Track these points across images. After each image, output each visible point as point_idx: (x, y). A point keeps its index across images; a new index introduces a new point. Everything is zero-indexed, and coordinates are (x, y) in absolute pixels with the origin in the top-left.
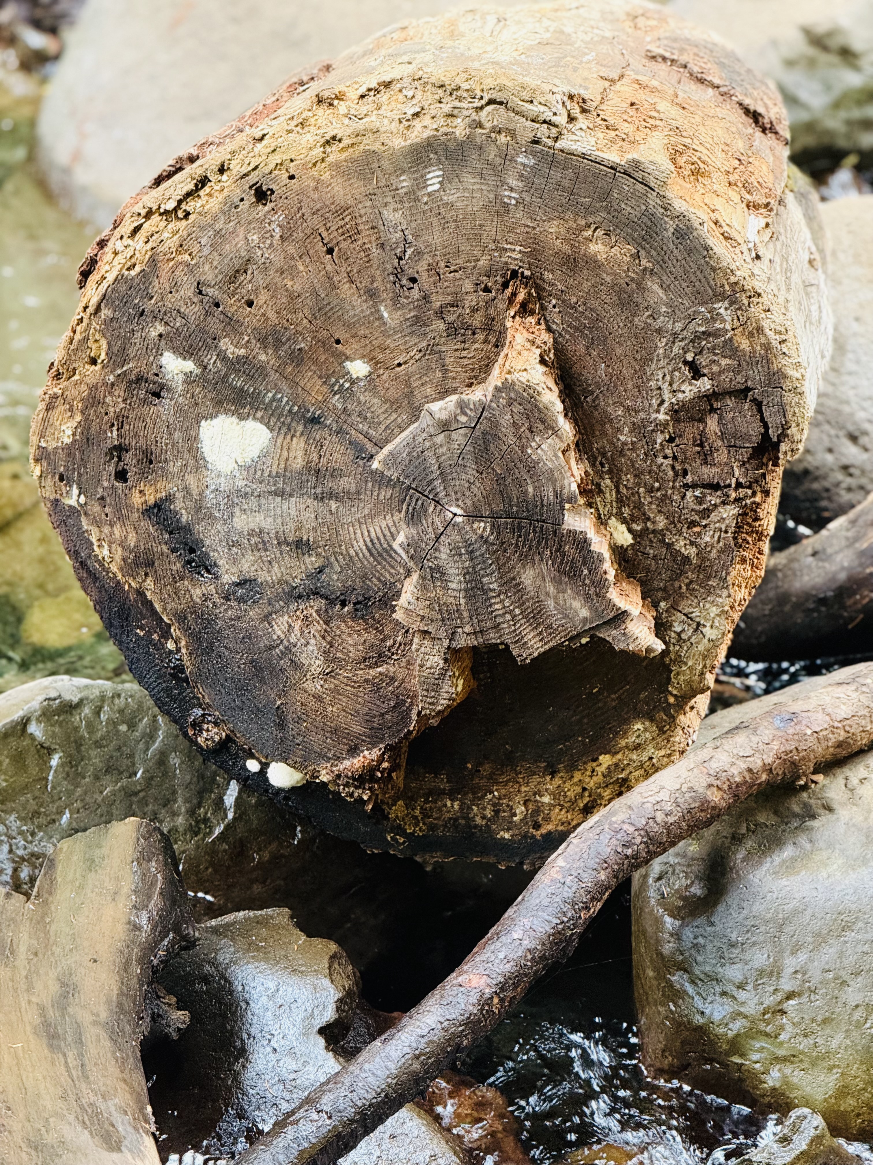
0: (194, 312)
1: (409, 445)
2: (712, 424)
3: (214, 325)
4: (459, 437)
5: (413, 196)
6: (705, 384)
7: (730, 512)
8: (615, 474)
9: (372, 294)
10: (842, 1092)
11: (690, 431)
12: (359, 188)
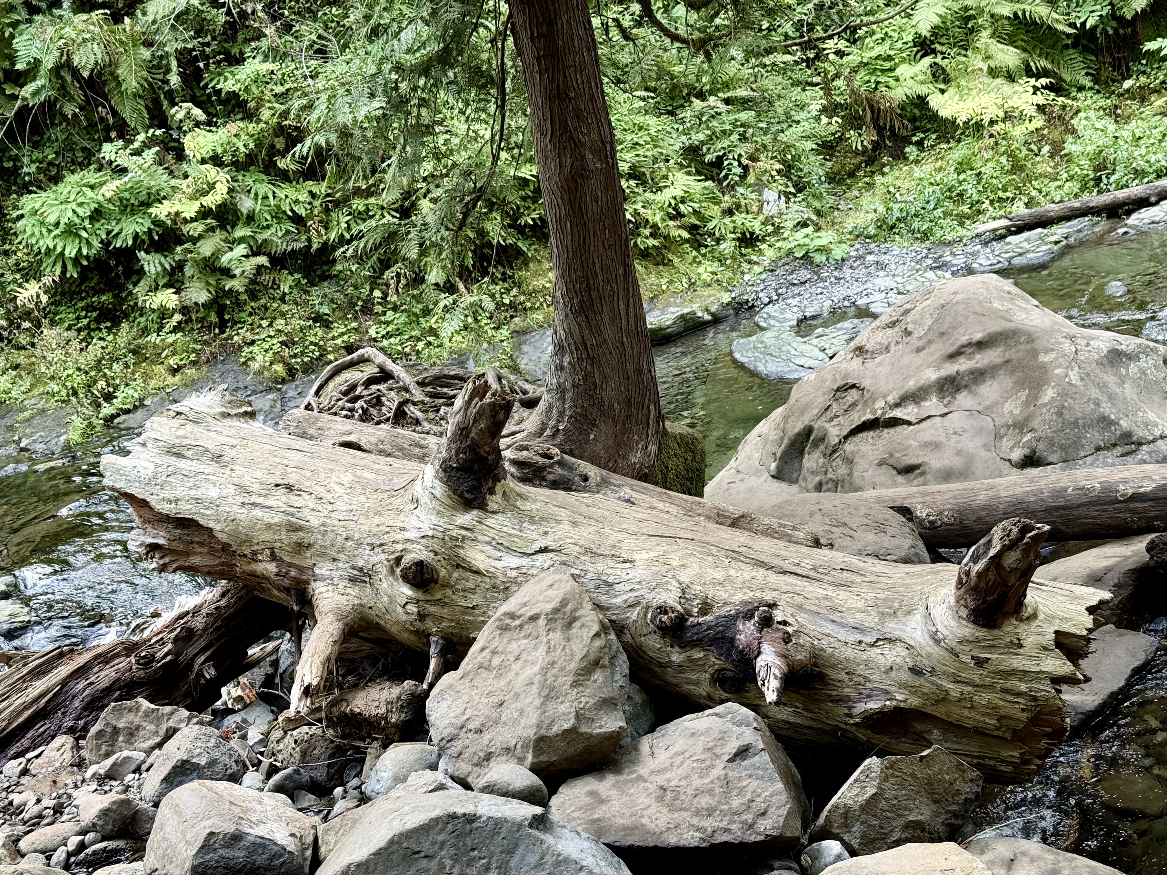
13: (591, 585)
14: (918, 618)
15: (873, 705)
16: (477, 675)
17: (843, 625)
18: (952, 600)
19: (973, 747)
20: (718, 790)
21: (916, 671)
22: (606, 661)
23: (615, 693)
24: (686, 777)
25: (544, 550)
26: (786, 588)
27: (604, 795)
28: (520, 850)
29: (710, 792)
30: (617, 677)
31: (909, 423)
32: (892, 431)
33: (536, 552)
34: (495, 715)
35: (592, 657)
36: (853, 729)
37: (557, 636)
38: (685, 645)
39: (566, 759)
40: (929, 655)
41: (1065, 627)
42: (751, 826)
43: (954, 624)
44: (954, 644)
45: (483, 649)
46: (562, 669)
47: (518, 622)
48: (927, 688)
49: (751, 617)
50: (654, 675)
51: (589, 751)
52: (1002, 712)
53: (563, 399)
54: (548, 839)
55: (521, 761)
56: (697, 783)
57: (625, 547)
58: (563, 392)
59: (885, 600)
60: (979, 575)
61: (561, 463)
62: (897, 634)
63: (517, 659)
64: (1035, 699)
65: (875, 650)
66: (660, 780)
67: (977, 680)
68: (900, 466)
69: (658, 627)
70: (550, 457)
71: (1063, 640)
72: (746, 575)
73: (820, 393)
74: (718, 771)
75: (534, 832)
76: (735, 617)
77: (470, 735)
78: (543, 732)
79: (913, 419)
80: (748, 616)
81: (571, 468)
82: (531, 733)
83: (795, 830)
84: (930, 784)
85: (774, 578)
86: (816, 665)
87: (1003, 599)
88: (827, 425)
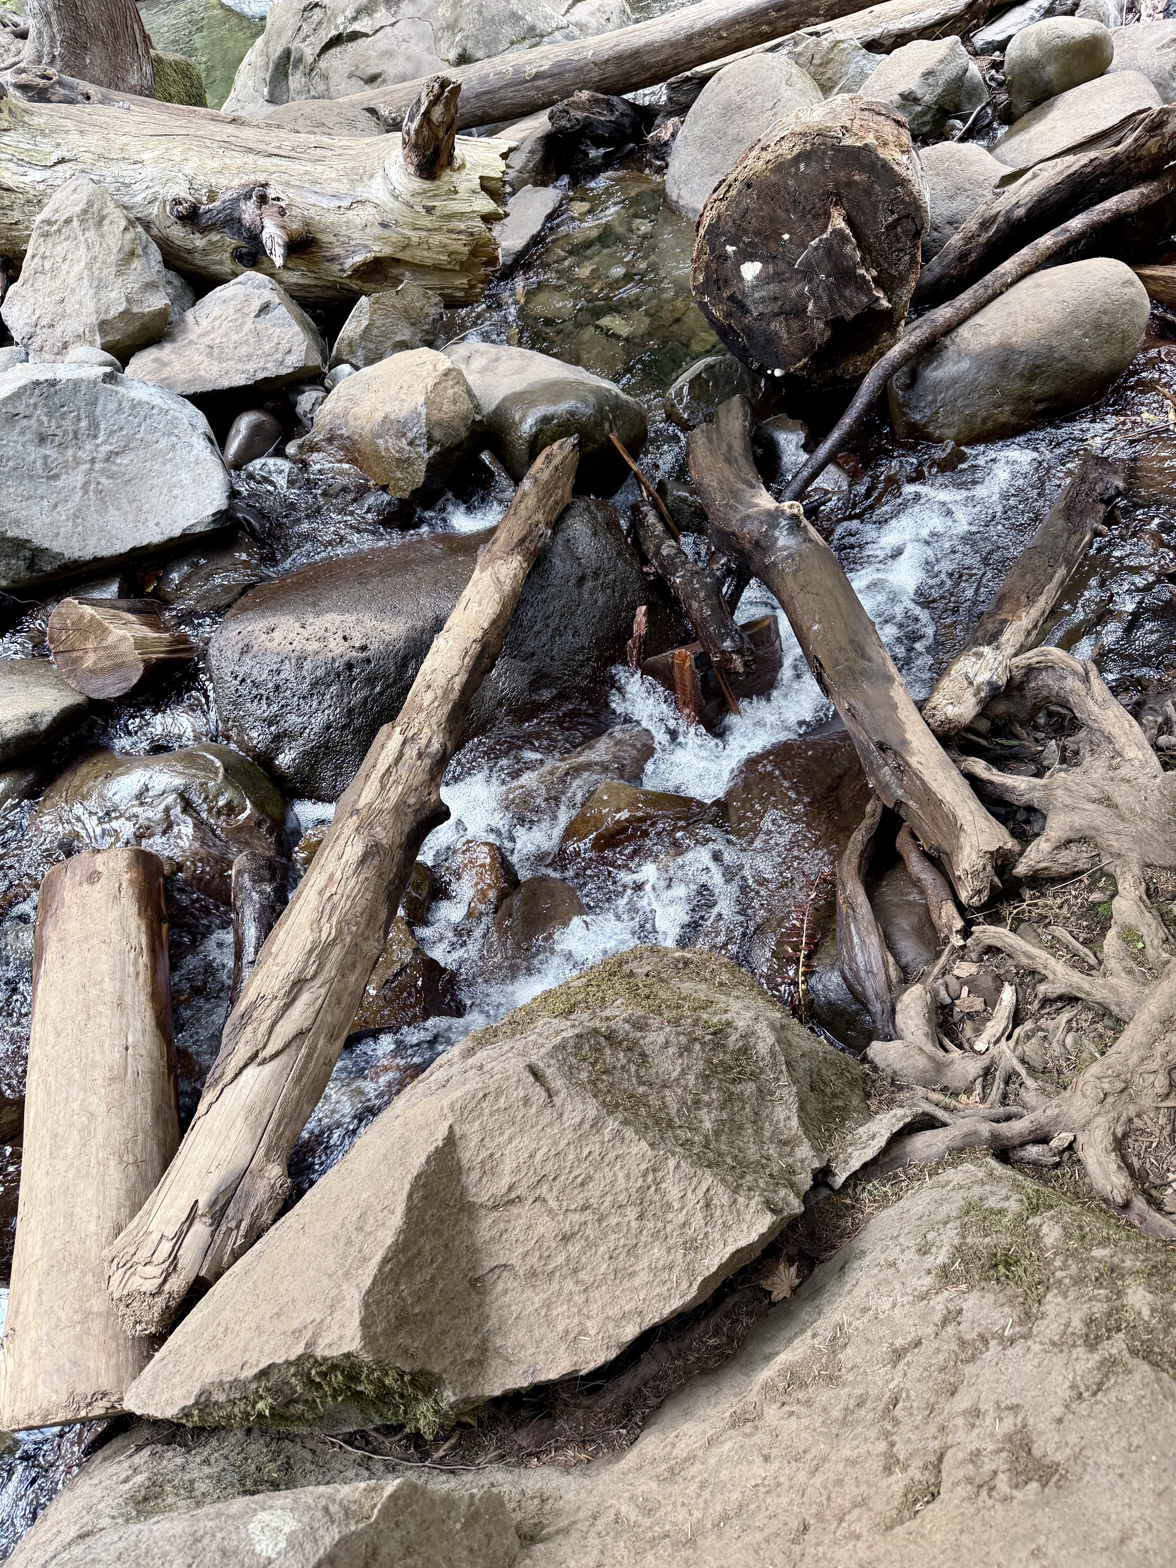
0: (733, 230)
1: (806, 257)
2: (899, 229)
3: (740, 233)
4: (821, 251)
5: (796, 174)
6: (896, 216)
7: (907, 257)
8: (870, 254)
9: (787, 211)
10: (958, 433)
11: (892, 233)
12: (779, 176)
13: (112, 188)
14: (379, 179)
15: (358, 259)
16: (35, 279)
17: (323, 195)
18: (401, 159)
19: (434, 281)
20: (252, 340)
21: (384, 225)
22: (139, 251)
23: (155, 278)
24: (226, 335)
25: (62, 161)
26: (273, 169)
27: (166, 360)
28: (101, 402)
29: (246, 342)
30: (153, 264)
31: (366, 35)
32: (354, 44)
33: (56, 164)
34: (60, 310)
35: (127, 248)
36: (347, 281)
37: (91, 234)
38: (204, 230)
39: (129, 336)
40: (392, 210)
41: (487, 173)
42: (282, 363)
43: (406, 180)
44: (408, 198)
45: (33, 257)
46: (104, 263)
47: (55, 227)
48: (394, 238)
49: (250, 197)
50: (186, 261)
51: (144, 327)
52: (451, 249)
53: (49, 23)
54: (121, 389)
55: (92, 343)
56: (235, 337)
57: (133, 149)
58: (47, 15)
59: (353, 169)
60: (417, 132)
61: (60, 83)
62: (365, 196)
63: (65, 260)
64: (472, 234)
65: (351, 212)
66: (207, 340)
67: (430, 226)
68: (365, 77)
69: (179, 218)
70: (50, 79)
71: (486, 183)
72: (239, 162)
73: (290, 15)
74: (249, 326)
75: (108, 386)
76: (237, 200)
77: (45, 330)
78: (102, 317)
79: (369, 31)
80: (248, 197)
81: (71, 88)
82: (93, 319)
83: (316, 360)
84: (406, 311)
85: (262, 162)
86: (309, 232)
87: (437, 152)
88: (302, 46)
